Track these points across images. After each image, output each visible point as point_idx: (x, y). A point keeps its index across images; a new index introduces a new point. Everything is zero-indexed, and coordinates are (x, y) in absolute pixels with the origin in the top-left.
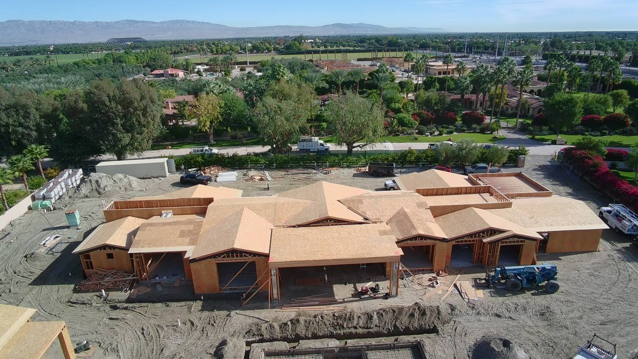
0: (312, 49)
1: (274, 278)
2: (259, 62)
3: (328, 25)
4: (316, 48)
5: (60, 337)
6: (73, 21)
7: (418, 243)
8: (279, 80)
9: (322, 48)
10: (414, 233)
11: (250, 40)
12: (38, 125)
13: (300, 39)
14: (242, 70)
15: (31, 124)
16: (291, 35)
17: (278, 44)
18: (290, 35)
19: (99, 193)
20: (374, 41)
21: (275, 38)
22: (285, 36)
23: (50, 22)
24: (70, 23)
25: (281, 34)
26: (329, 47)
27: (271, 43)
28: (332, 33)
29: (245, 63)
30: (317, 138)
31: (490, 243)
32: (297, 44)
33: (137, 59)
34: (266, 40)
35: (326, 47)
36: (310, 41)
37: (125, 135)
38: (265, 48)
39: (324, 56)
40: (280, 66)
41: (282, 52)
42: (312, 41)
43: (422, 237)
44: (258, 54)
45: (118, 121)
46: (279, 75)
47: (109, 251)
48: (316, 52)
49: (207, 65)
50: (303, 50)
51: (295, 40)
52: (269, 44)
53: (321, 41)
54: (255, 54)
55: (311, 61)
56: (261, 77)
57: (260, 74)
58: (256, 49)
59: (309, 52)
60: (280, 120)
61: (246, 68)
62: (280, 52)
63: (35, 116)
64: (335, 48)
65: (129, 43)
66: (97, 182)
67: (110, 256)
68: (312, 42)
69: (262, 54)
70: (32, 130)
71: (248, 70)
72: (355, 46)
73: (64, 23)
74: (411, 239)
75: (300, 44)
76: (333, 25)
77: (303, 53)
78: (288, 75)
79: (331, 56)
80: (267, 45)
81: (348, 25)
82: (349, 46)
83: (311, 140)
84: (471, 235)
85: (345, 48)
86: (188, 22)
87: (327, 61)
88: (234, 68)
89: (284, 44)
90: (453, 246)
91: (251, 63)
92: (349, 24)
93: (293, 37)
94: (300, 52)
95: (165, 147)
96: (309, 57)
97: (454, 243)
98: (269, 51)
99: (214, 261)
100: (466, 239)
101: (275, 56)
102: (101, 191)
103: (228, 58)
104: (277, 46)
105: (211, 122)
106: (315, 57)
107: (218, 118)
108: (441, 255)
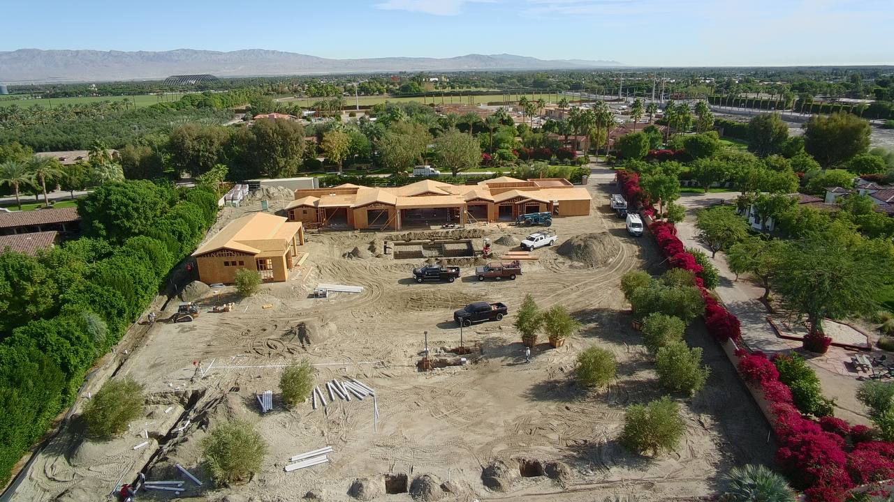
0: (435, 90)
1: (398, 215)
2: (371, 106)
3: (460, 57)
4: (440, 90)
5: (293, 238)
6: (109, 51)
7: (477, 202)
8: (398, 121)
9: (448, 90)
10: (475, 197)
11: (353, 78)
12: (218, 151)
13: (419, 78)
14: (352, 115)
15: (214, 150)
16: (409, 70)
17: (392, 84)
18: (407, 71)
19: (269, 197)
20: (515, 80)
21: (387, 75)
22: (400, 72)
23: (77, 52)
24: (105, 54)
25: (395, 69)
26: (458, 88)
27: (383, 83)
28: (465, 67)
29: (354, 107)
30: (429, 167)
31: (520, 204)
32: (416, 84)
33: (223, 103)
34: (375, 78)
35: (453, 87)
36: (433, 79)
37: (282, 159)
38: (375, 89)
39: (447, 100)
40: (398, 110)
41: (397, 94)
42: (437, 79)
43: (480, 199)
44: (366, 97)
45: (279, 148)
46: (397, 116)
47: (304, 209)
48: (438, 94)
49: (313, 110)
50: (423, 92)
51: (413, 79)
52: (381, 83)
53: (448, 80)
54: (364, 97)
55: (432, 105)
56: (376, 122)
57: (375, 119)
58: (364, 90)
59: (430, 94)
60: (399, 149)
61: (357, 114)
62: (395, 95)
63: (217, 144)
64: (465, 89)
65: (193, 82)
66: (267, 190)
67: (305, 212)
68: (436, 82)
69: (372, 97)
70: (214, 155)
71: (359, 115)
72: (491, 87)
73: (96, 53)
74: (473, 200)
75: (420, 84)
76: (467, 57)
77: (423, 96)
78: (405, 118)
79: (456, 100)
80: (379, 85)
81: (489, 57)
82: (483, 87)
83: (424, 168)
84: (509, 200)
85: (478, 89)
86: (267, 52)
87: (450, 105)
88: (342, 113)
89: (399, 84)
90: (500, 207)
91: (360, 108)
92: (489, 54)
93: (411, 74)
94: (419, 95)
95: (303, 176)
96: (429, 100)
97: (499, 205)
98: (381, 93)
99: (366, 209)
100: (506, 202)
101: (388, 99)
102: (271, 196)
103: (336, 101)
104: (391, 86)
105: (341, 155)
106: (437, 100)
107: (347, 152)
108: (492, 211)
